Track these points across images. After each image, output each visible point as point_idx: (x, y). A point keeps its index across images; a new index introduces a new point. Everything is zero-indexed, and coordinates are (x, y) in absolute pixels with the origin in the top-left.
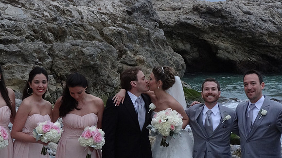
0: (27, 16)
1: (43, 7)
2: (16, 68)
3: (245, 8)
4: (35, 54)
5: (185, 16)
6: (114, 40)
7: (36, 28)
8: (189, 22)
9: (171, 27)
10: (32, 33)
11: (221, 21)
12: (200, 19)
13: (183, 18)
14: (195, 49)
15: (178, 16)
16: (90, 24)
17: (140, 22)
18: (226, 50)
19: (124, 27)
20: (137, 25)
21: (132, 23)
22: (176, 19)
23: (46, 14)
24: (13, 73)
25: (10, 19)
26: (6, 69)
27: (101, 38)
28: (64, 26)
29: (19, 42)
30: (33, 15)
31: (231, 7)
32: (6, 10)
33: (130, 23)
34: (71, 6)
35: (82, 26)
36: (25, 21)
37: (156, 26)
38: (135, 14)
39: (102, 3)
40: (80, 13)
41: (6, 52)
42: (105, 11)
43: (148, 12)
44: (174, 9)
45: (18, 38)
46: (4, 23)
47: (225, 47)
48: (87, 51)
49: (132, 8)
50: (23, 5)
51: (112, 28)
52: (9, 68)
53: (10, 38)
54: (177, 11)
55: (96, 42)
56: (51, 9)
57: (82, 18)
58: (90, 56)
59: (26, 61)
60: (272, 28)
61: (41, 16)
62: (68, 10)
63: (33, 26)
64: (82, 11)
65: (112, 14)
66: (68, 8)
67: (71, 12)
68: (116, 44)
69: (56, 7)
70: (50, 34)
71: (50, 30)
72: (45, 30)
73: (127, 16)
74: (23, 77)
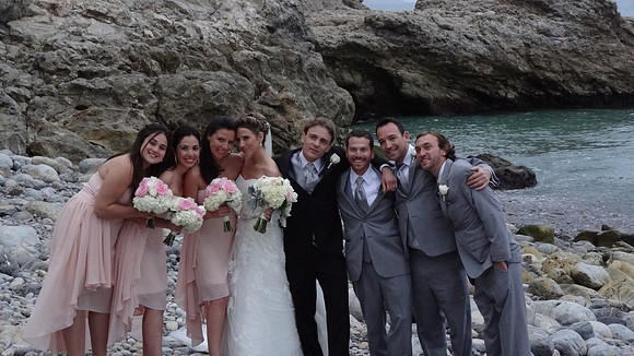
0: (120, 36)
1: (144, 22)
2: (105, 114)
3: (443, 21)
4: (132, 93)
5: (353, 34)
6: (249, 70)
7: (134, 53)
8: (359, 41)
9: (334, 49)
10: (128, 61)
11: (406, 40)
12: (375, 38)
13: (350, 36)
14: (369, 82)
15: (343, 33)
16: (213, 46)
17: (286, 42)
18: (414, 82)
19: (264, 51)
20: (283, 47)
21: (276, 45)
22: (340, 37)
23: (147, 32)
24: (100, 121)
25: (95, 42)
26: (90, 115)
27: (229, 68)
28: (175, 50)
29: (108, 74)
30: (129, 35)
31: (422, 19)
32: (89, 28)
33: (272, 44)
34: (185, 21)
35: (201, 49)
36: (117, 44)
37: (310, 48)
38: (280, 31)
39: (230, 16)
40: (198, 30)
41: (90, 89)
42: (234, 28)
43: (299, 28)
44: (337, 24)
45: (107, 69)
46: (85, 47)
47: (413, 79)
48: (209, 86)
49: (275, 23)
50: (114, 20)
51: (246, 52)
52: (95, 113)
53: (96, 69)
54: (341, 27)
55: (222, 74)
56: (155, 26)
57: (202, 38)
58: (214, 94)
59: (119, 103)
60: (482, 49)
61: (140, 36)
62: (180, 27)
63: (129, 51)
64: (201, 27)
65: (245, 32)
66: (180, 24)
67: (185, 30)
68: (252, 76)
69: (162, 22)
70: (154, 62)
71: (154, 56)
72: (147, 56)
73: (268, 35)
74: (115, 127)
